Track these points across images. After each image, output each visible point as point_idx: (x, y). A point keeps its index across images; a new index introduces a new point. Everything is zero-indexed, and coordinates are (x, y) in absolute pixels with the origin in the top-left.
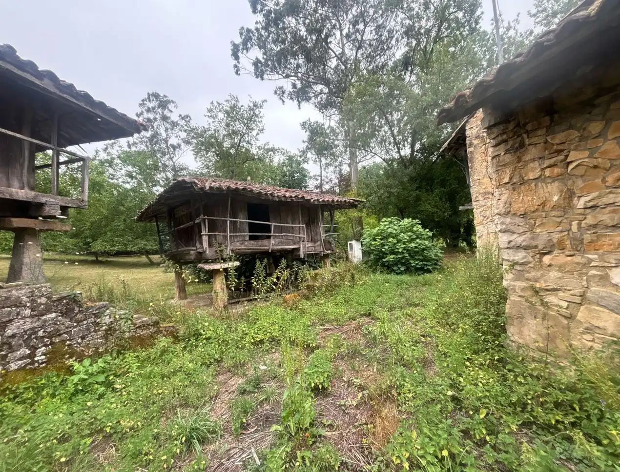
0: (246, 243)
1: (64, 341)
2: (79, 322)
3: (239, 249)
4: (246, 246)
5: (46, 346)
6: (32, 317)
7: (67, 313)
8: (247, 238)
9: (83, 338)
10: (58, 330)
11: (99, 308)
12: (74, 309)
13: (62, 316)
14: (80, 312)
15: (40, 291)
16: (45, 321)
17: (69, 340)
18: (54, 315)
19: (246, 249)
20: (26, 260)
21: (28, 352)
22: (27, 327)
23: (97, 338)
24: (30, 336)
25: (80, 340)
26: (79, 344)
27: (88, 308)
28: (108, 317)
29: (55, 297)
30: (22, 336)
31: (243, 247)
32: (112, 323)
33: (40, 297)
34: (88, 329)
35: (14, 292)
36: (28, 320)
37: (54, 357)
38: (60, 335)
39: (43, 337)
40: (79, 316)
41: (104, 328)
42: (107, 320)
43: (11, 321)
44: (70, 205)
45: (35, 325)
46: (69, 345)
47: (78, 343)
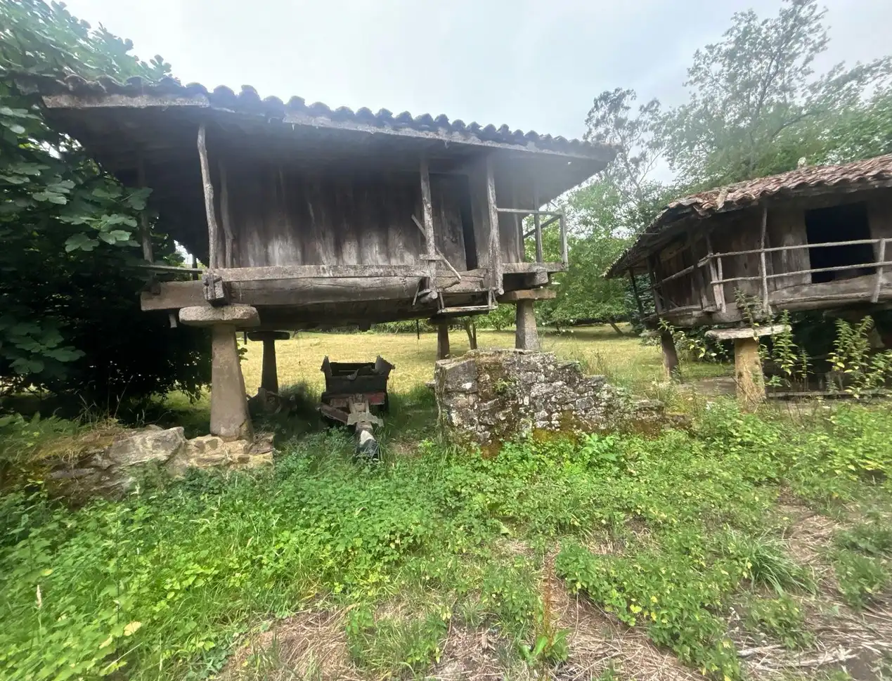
0: (806, 289)
1: (571, 410)
2: (581, 393)
3: (790, 302)
4: (806, 294)
5: (557, 411)
6: (546, 382)
7: (570, 382)
8: (809, 279)
9: (586, 411)
10: (566, 399)
11: (597, 381)
12: (575, 380)
13: (567, 385)
14: (580, 382)
15: (549, 358)
16: (555, 388)
17: (576, 411)
18: (560, 383)
19: (805, 301)
20: (527, 330)
21: (547, 415)
22: (545, 391)
23: (597, 413)
24: (546, 401)
25: (583, 413)
26: (584, 416)
27: (586, 380)
28: (606, 392)
29: (560, 365)
30: (541, 399)
31: (797, 297)
32: (610, 399)
33: (549, 364)
34: (590, 403)
35: (532, 358)
36: (543, 384)
37: (566, 424)
38: (567, 404)
39: (555, 403)
40: (581, 387)
41: (603, 404)
42: (605, 396)
43: (533, 384)
44: (554, 270)
45: (549, 390)
46: (575, 416)
47: (581, 415)
